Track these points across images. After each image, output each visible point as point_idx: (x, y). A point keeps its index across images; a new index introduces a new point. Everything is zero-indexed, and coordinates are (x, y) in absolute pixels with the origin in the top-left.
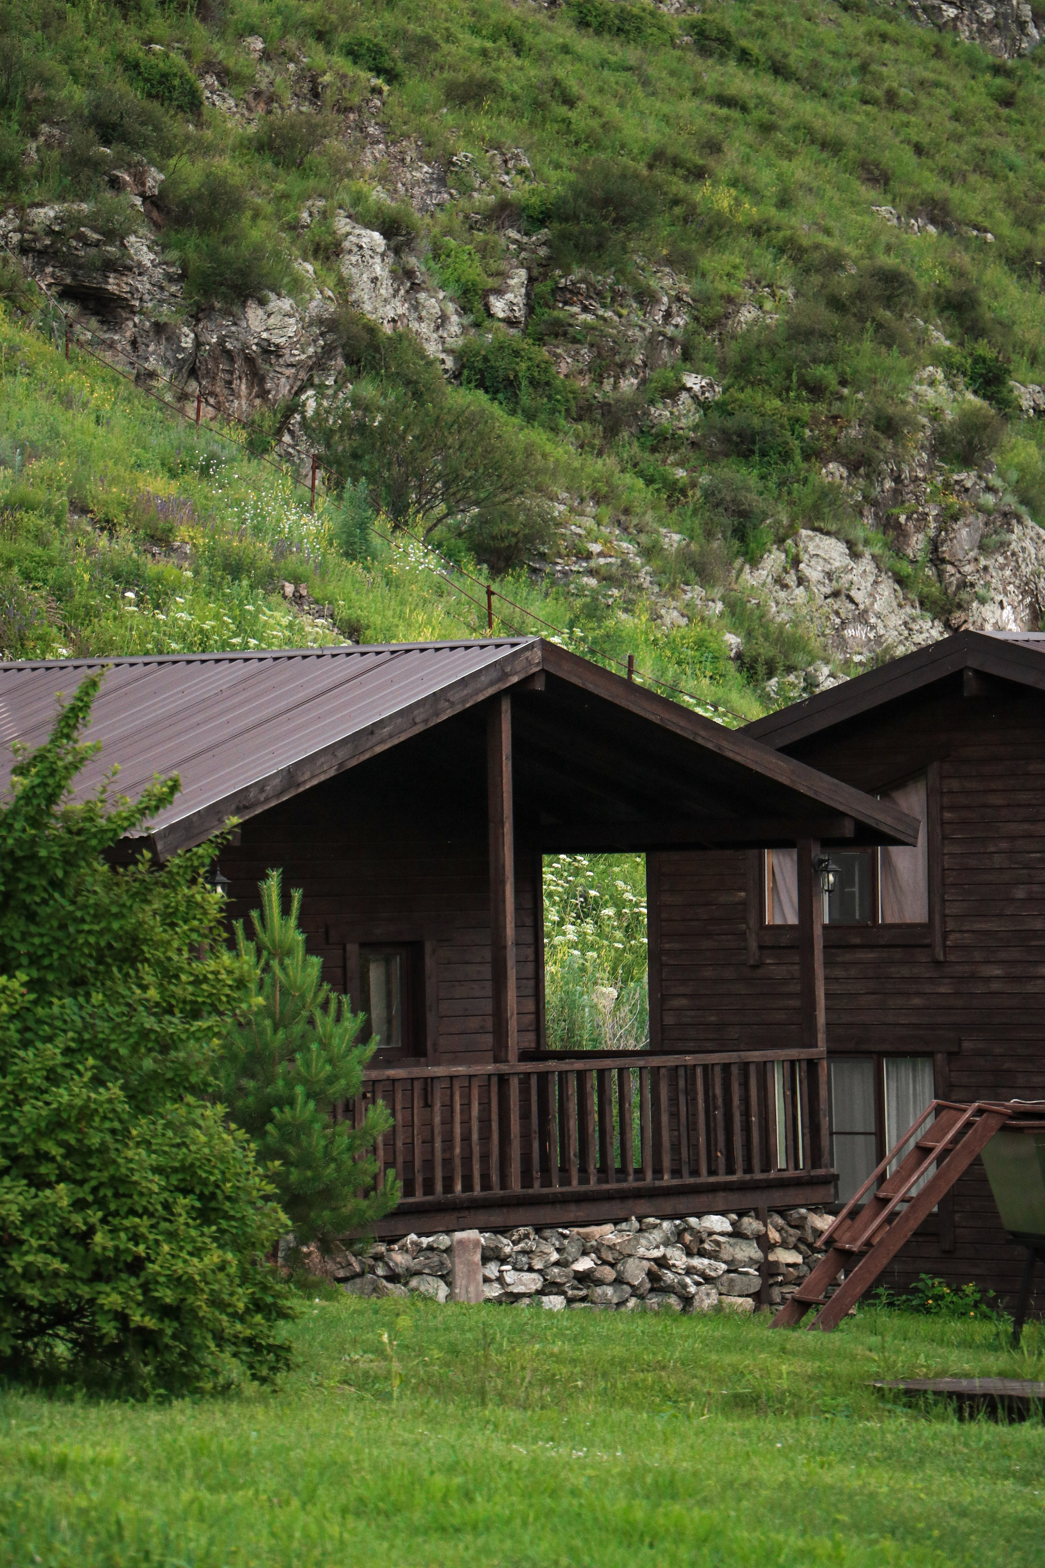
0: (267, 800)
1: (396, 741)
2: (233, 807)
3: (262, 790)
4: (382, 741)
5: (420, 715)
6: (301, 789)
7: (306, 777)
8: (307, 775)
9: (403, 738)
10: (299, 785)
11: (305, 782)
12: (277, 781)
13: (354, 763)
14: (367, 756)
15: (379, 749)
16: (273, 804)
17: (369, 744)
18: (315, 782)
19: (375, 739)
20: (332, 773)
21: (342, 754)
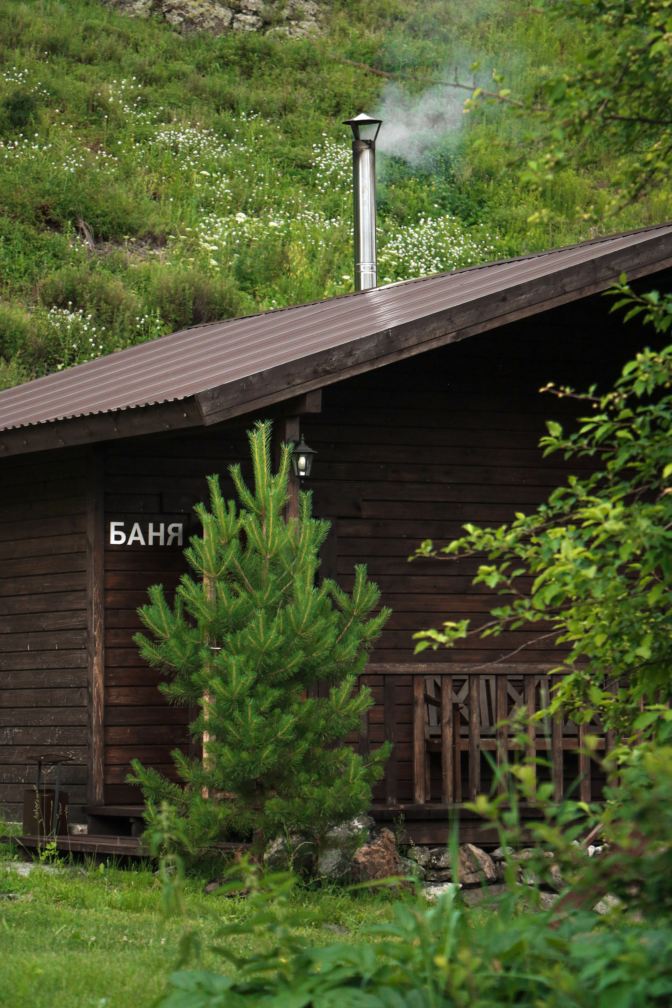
0: (357, 365)
1: (537, 310)
2: (308, 371)
3: (350, 354)
4: (519, 309)
5: (571, 283)
6: (405, 356)
7: (412, 342)
8: (413, 341)
9: (547, 306)
10: (401, 351)
11: (410, 348)
12: (371, 345)
13: (479, 330)
14: (496, 324)
15: (513, 318)
16: (366, 369)
17: (501, 312)
18: (423, 349)
19: (507, 307)
20: (448, 340)
21: (460, 321)
